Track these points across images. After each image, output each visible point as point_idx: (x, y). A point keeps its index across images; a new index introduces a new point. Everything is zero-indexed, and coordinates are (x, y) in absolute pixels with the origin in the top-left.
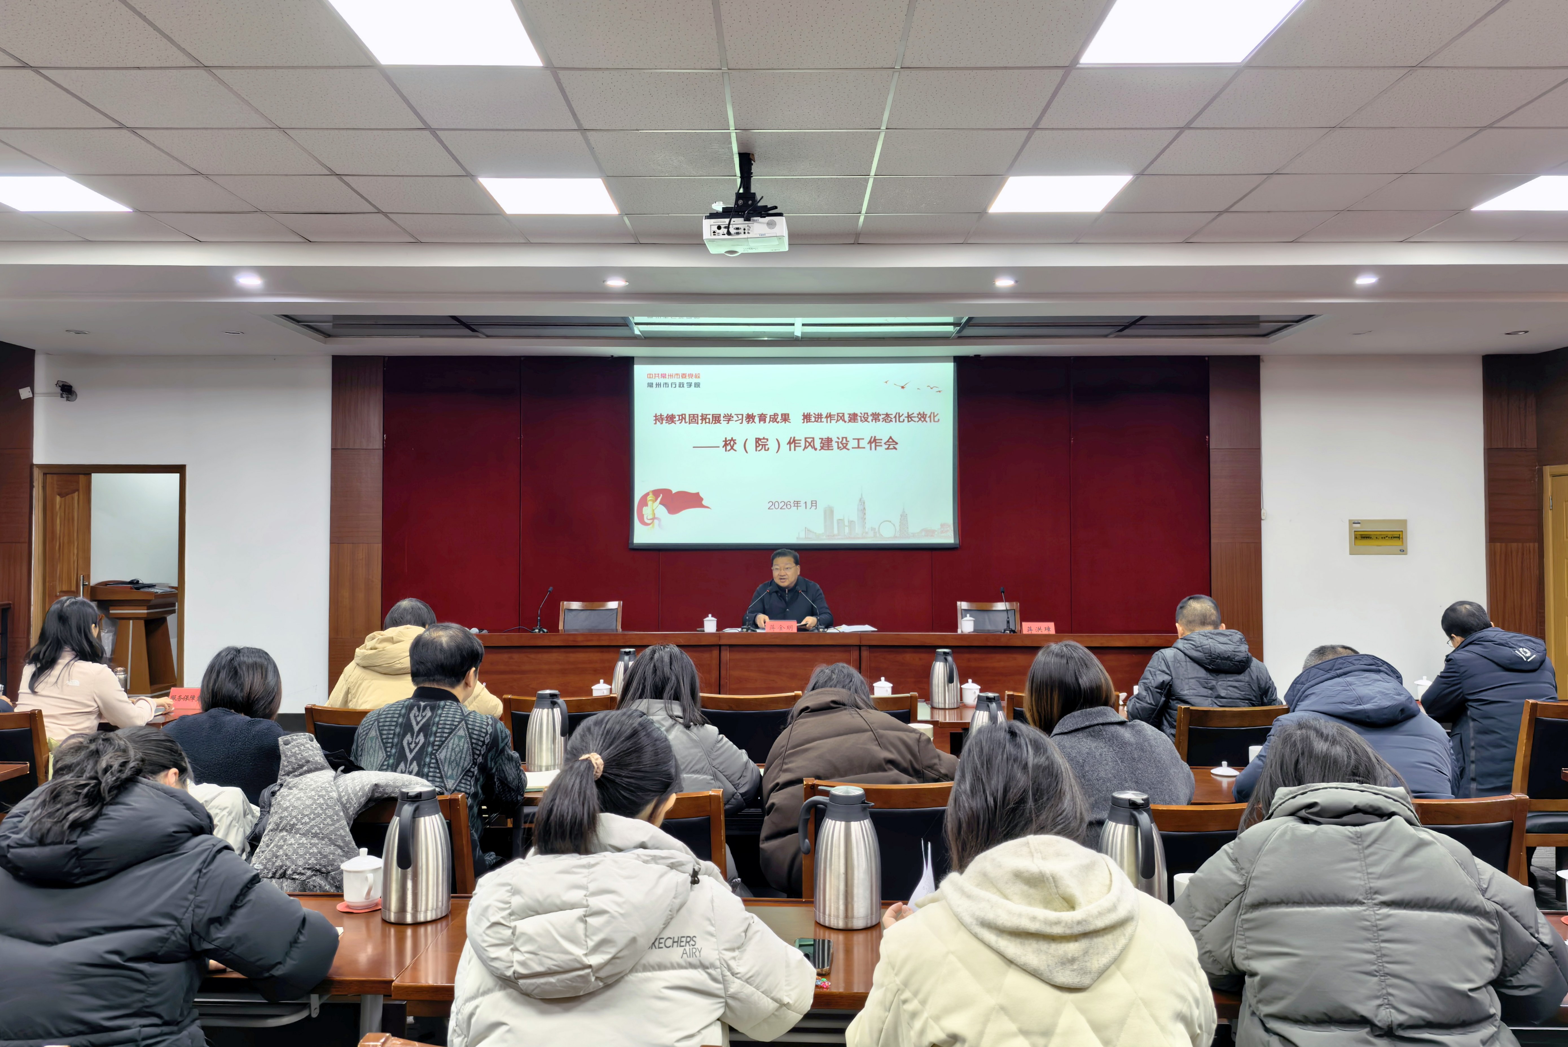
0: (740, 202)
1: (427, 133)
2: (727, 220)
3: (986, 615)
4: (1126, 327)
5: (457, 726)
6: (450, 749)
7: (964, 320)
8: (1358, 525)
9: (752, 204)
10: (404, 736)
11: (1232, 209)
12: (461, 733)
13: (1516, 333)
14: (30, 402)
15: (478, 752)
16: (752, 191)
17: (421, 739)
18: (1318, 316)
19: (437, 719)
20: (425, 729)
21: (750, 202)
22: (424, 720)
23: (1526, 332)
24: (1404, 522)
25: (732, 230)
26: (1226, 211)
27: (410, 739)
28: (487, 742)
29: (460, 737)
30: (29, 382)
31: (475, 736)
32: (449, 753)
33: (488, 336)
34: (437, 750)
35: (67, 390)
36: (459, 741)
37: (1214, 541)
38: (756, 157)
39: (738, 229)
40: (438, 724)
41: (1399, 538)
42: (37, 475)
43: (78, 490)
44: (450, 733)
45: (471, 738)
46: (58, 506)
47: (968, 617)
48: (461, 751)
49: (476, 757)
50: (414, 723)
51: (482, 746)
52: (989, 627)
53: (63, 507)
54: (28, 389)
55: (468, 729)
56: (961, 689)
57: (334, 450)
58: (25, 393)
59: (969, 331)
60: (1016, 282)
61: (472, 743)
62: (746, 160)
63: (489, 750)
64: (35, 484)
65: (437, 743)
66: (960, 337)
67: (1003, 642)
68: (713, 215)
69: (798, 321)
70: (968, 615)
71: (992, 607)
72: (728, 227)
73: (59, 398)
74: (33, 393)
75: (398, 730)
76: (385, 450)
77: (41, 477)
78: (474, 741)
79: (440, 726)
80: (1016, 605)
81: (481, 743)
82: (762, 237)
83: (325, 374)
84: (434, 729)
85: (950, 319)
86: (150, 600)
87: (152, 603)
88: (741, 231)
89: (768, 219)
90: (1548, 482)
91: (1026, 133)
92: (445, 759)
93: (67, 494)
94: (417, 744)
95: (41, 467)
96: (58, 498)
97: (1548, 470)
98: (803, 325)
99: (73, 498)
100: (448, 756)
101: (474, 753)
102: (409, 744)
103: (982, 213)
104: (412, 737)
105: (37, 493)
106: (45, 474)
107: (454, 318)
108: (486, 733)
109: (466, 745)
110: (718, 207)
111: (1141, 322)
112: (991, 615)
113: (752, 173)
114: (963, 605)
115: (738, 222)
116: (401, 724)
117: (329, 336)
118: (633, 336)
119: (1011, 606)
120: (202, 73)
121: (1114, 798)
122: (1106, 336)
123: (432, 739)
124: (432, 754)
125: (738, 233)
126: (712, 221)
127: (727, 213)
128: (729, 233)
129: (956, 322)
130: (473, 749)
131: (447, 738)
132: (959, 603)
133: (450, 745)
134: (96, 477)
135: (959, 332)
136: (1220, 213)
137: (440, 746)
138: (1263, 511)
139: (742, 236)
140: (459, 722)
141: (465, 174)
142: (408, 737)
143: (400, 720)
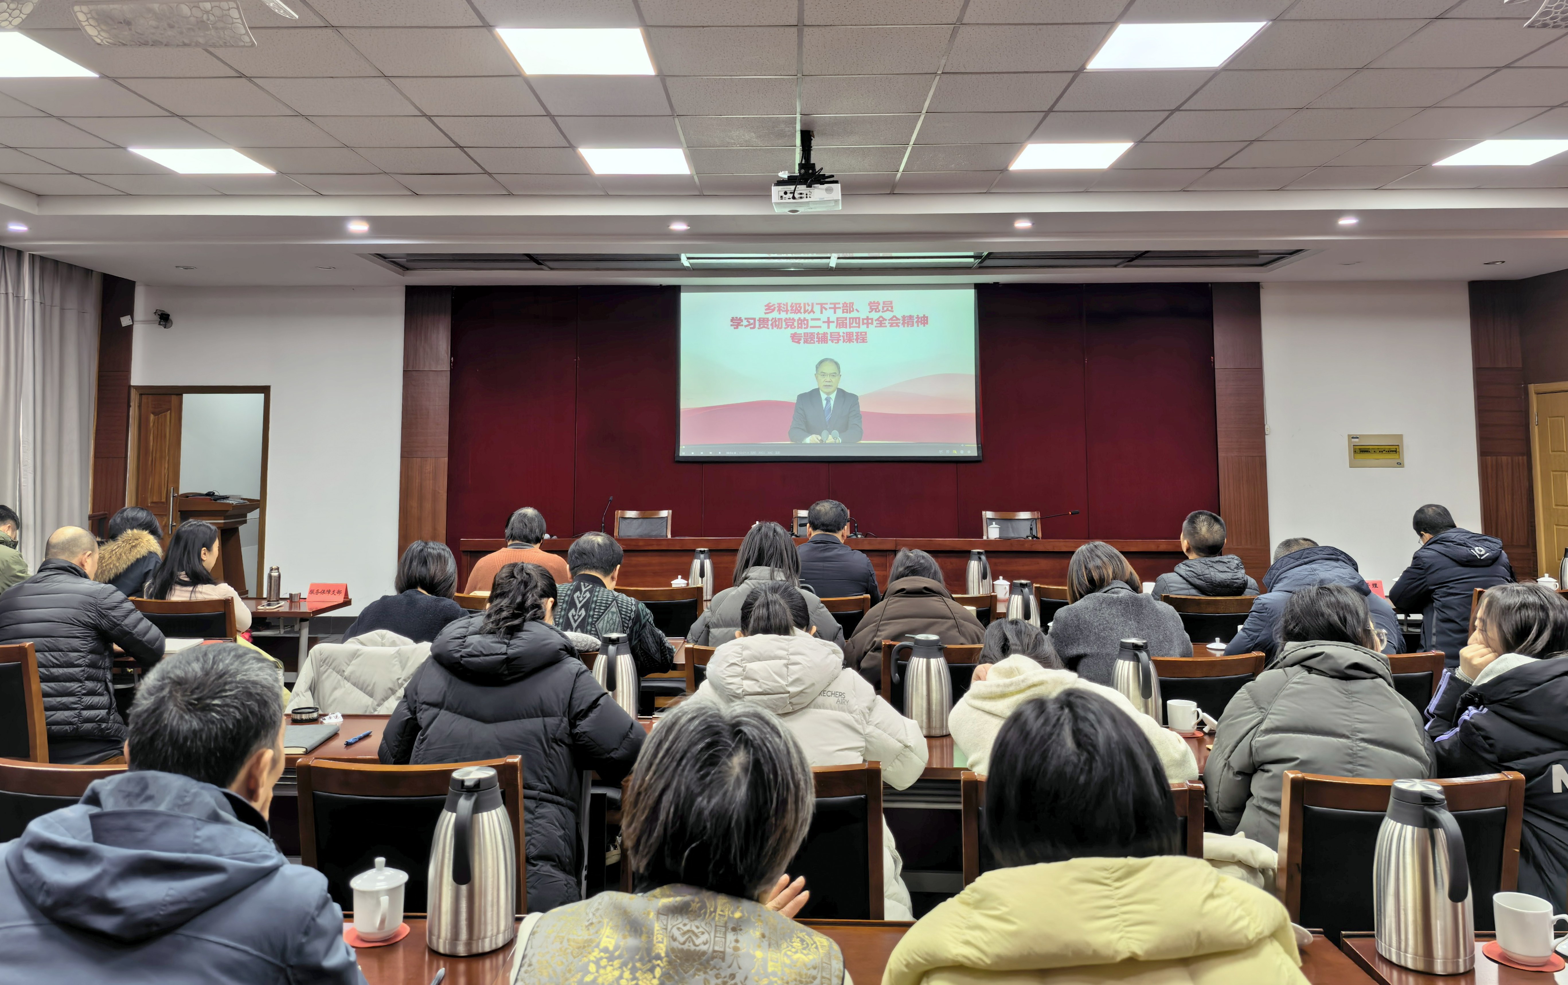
0: (803, 171)
1: (547, 119)
2: (792, 188)
3: (1009, 524)
4: (1132, 260)
5: (610, 605)
6: (605, 622)
7: (985, 254)
8: (1357, 440)
9: (812, 173)
10: (569, 610)
11: (1221, 166)
12: (614, 609)
13: (1494, 263)
14: (130, 329)
15: (626, 625)
16: (812, 162)
17: (583, 612)
18: (1307, 250)
19: (595, 599)
20: (586, 606)
21: (811, 171)
22: (585, 600)
23: (1503, 262)
24: (1400, 437)
25: (796, 195)
26: (1217, 167)
27: (574, 613)
28: (632, 617)
29: (613, 613)
30: (130, 311)
31: (623, 613)
32: (605, 625)
33: (552, 269)
34: (596, 621)
35: (164, 319)
36: (613, 615)
37: (1221, 454)
38: (815, 133)
39: (801, 194)
40: (596, 602)
41: (1396, 451)
42: (134, 396)
43: (170, 409)
44: (605, 610)
45: (621, 614)
46: (151, 424)
47: (994, 525)
48: (614, 623)
49: (625, 629)
50: (577, 602)
51: (629, 621)
52: (1012, 535)
53: (156, 424)
54: (129, 317)
55: (618, 606)
56: (993, 584)
57: (405, 372)
58: (125, 321)
59: (988, 263)
60: (1033, 224)
61: (622, 618)
62: (807, 137)
63: (634, 624)
64: (132, 404)
65: (595, 616)
66: (980, 267)
67: (1026, 548)
68: (781, 183)
69: (834, 256)
70: (994, 523)
71: (1015, 516)
72: (794, 193)
73: (157, 325)
74: (133, 321)
75: (564, 606)
76: (452, 371)
77: (137, 397)
78: (623, 616)
79: (598, 604)
80: (1037, 515)
81: (628, 618)
82: (822, 202)
83: (399, 301)
84: (593, 606)
85: (972, 254)
86: (227, 511)
87: (228, 514)
88: (804, 196)
89: (826, 186)
90: (1534, 399)
91: (1043, 114)
92: (602, 628)
93: (160, 413)
94: (580, 616)
95: (137, 387)
96: (152, 417)
97: (1532, 388)
98: (839, 258)
99: (165, 416)
100: (604, 627)
101: (623, 626)
102: (573, 616)
103: (1004, 170)
104: (576, 611)
105: (133, 412)
106: (141, 395)
107: (528, 255)
108: (631, 611)
109: (618, 619)
110: (784, 175)
111: (1146, 255)
112: (1014, 523)
113: (811, 147)
114: (988, 514)
115: (802, 188)
116: (567, 601)
117: (408, 269)
118: (683, 268)
119: (1032, 515)
120: (382, 81)
121: (1122, 643)
122: (1115, 266)
123: (591, 613)
124: (592, 624)
125: (801, 198)
126: (780, 188)
127: (792, 180)
128: (794, 198)
129: (976, 255)
130: (623, 622)
131: (603, 613)
132: (984, 513)
133: (606, 618)
134: (186, 397)
135: (980, 263)
136: (1211, 169)
137: (598, 619)
138: (1266, 427)
139: (804, 200)
140: (612, 602)
141: (568, 146)
142: (573, 611)
143: (567, 598)
